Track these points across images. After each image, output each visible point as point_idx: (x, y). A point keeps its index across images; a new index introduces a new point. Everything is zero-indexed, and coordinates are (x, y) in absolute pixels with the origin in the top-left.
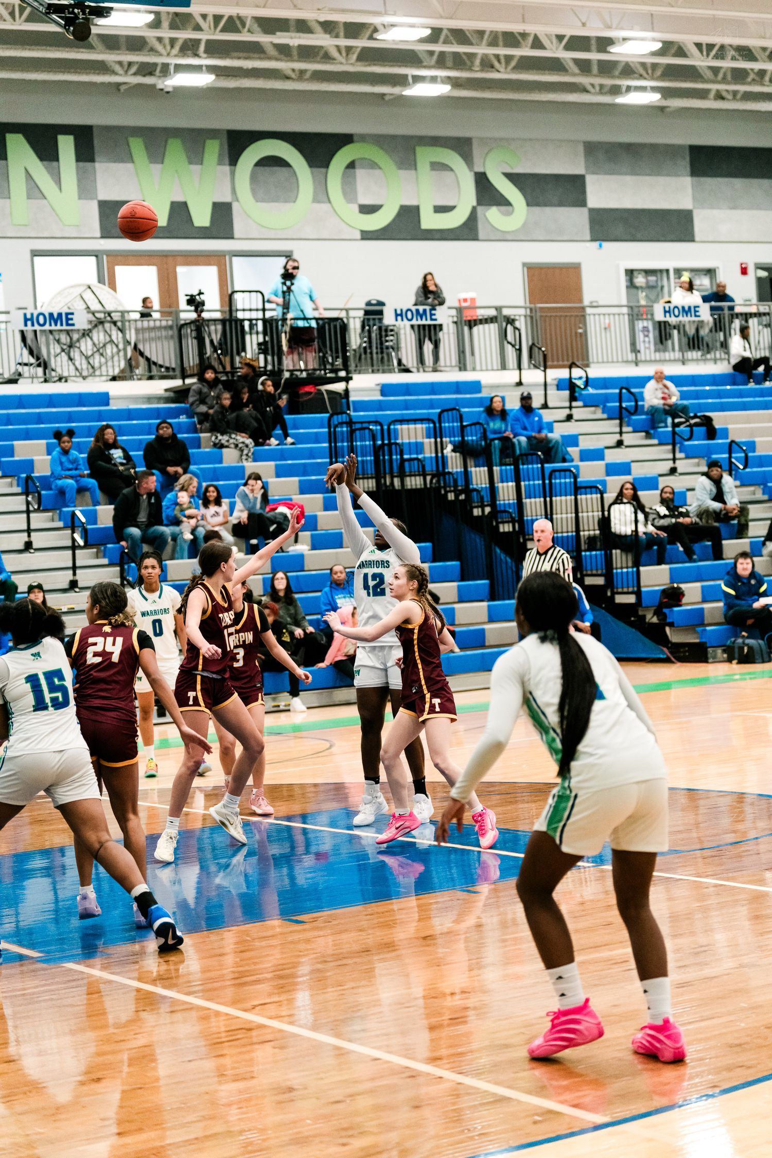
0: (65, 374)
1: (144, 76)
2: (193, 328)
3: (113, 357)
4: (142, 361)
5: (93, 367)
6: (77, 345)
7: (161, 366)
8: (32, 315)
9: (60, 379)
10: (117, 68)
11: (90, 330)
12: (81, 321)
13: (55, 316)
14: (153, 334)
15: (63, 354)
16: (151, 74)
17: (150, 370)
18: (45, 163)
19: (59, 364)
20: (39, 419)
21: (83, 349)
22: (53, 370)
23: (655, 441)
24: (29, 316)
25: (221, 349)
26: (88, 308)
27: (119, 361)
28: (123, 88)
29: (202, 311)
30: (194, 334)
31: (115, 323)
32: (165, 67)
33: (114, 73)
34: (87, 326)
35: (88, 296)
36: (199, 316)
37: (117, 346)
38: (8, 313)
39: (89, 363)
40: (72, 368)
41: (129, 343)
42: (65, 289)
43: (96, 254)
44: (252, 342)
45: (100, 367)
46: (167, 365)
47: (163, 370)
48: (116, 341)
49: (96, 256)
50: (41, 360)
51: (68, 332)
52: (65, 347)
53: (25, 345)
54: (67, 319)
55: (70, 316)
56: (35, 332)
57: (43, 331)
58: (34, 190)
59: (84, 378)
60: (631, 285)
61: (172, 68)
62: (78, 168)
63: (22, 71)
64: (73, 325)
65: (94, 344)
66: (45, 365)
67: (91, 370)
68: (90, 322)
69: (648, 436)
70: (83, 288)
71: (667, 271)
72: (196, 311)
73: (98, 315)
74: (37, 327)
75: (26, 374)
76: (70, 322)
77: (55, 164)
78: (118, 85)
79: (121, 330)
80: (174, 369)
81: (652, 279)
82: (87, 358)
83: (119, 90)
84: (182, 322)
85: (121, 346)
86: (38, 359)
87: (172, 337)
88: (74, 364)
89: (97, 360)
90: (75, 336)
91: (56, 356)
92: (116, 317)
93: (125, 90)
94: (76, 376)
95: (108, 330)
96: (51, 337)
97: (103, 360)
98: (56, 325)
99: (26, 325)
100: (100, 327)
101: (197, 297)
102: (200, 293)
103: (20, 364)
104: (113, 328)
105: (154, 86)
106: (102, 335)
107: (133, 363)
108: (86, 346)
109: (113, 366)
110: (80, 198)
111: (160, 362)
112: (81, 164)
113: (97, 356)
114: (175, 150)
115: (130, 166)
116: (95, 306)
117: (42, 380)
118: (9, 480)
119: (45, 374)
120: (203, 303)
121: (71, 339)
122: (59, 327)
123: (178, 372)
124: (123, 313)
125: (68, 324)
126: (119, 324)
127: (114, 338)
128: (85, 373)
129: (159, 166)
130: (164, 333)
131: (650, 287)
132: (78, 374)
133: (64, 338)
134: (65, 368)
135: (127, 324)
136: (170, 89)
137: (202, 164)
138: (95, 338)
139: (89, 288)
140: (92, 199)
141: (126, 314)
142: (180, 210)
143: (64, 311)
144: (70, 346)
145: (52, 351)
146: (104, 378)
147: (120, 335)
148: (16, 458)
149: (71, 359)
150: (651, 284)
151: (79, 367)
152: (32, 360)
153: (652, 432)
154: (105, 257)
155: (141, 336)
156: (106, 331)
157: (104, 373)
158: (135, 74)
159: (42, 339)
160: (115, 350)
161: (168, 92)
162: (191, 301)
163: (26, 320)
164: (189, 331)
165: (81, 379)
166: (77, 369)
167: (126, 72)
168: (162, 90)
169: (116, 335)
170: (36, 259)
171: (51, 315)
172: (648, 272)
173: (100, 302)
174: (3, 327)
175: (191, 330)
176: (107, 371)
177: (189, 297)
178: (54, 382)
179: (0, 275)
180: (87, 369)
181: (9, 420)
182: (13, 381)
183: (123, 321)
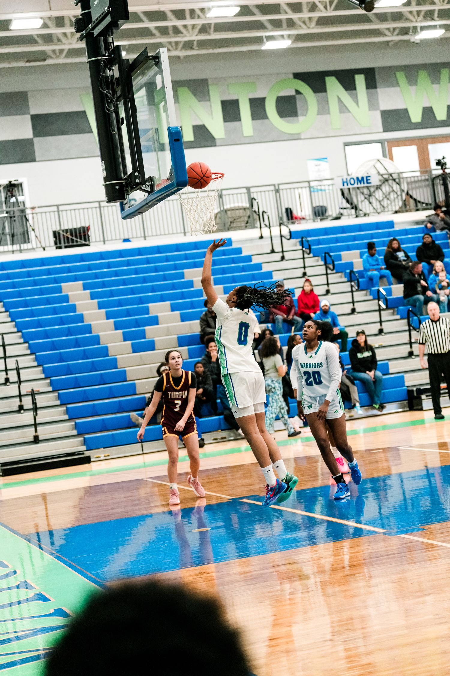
0: (368, 212)
1: (403, 35)
2: (440, 178)
3: (394, 200)
4: (412, 201)
5: (383, 207)
6: (374, 194)
7: (423, 203)
8: (347, 179)
9: (365, 215)
10: (387, 32)
11: (381, 185)
12: (375, 181)
13: (360, 179)
14: (417, 185)
15: (366, 200)
16: (407, 33)
17: (417, 206)
18: (349, 92)
19: (364, 206)
20: (355, 238)
21: (377, 196)
22: (361, 210)
24: (345, 180)
26: (378, 172)
27: (398, 202)
28: (390, 44)
29: (445, 168)
30: (441, 182)
31: (394, 180)
32: (415, 28)
33: (385, 35)
34: (378, 183)
35: (378, 165)
36: (444, 171)
37: (397, 193)
38: (332, 179)
39: (381, 204)
40: (371, 208)
41: (403, 191)
42: (365, 163)
43: (381, 142)
45: (387, 206)
46: (427, 202)
47: (424, 205)
48: (396, 191)
49: (381, 143)
50: (354, 205)
51: (368, 188)
52: (367, 196)
53: (344, 197)
54: (367, 180)
55: (368, 178)
56: (349, 189)
57: (353, 188)
58: (343, 108)
59: (379, 213)
61: (419, 29)
62: (367, 93)
63: (332, 40)
64: (370, 183)
65: (383, 193)
66: (356, 208)
67: (382, 209)
68: (380, 181)
70: (375, 161)
72: (442, 169)
73: (385, 176)
74: (350, 186)
75: (345, 214)
76: (369, 181)
77: (354, 92)
78: (388, 42)
79: (398, 184)
80: (430, 204)
82: (380, 201)
83: (388, 45)
84: (434, 176)
85: (399, 193)
86: (352, 204)
87: (428, 185)
88: (372, 206)
89: (385, 203)
90: (372, 190)
91: (362, 202)
92: (395, 176)
93: (393, 45)
94: (374, 213)
95: (391, 184)
96: (358, 191)
97: (389, 202)
98: (361, 183)
99: (343, 185)
100: (386, 183)
101: (442, 161)
102: (444, 158)
103: (341, 208)
104: (394, 183)
105: (409, 40)
106: (387, 187)
107: (407, 203)
108: (379, 194)
109: (395, 205)
110: (370, 110)
111: (422, 201)
112: (369, 90)
113: (385, 200)
114: (423, 76)
115: (397, 89)
116: (383, 171)
117: (355, 216)
118: (339, 274)
119: (356, 212)
120: (445, 164)
121: (370, 191)
122: (362, 185)
124: (399, 174)
125: (367, 183)
126: (397, 180)
127: (395, 189)
128: (379, 211)
129: (414, 87)
130: (423, 183)
132: (375, 211)
133: (366, 191)
134: (368, 209)
135: (402, 180)
136: (418, 41)
137: (439, 83)
138: (384, 190)
139: (379, 160)
140: (376, 110)
141: (401, 176)
142: (428, 112)
143: (365, 175)
144: (370, 196)
145: (359, 199)
146: (390, 213)
147: (398, 186)
148: (343, 262)
149: (370, 203)
151: (375, 207)
152: (349, 206)
154: (386, 143)
155: (410, 187)
156: (389, 185)
157: (390, 209)
158: (397, 35)
159: (353, 193)
160: (396, 196)
161: (417, 43)
162: (439, 163)
163: (344, 182)
164: (438, 181)
165: (377, 214)
166: (374, 209)
167: (392, 34)
168: (413, 42)
169: (396, 187)
170: (347, 147)
171: (358, 178)
173: (385, 169)
174: (331, 187)
175: (440, 180)
176: (392, 208)
177: (437, 161)
178: (362, 217)
179: (326, 158)
180: (380, 208)
181: (337, 240)
182: (338, 218)
183: (399, 179)
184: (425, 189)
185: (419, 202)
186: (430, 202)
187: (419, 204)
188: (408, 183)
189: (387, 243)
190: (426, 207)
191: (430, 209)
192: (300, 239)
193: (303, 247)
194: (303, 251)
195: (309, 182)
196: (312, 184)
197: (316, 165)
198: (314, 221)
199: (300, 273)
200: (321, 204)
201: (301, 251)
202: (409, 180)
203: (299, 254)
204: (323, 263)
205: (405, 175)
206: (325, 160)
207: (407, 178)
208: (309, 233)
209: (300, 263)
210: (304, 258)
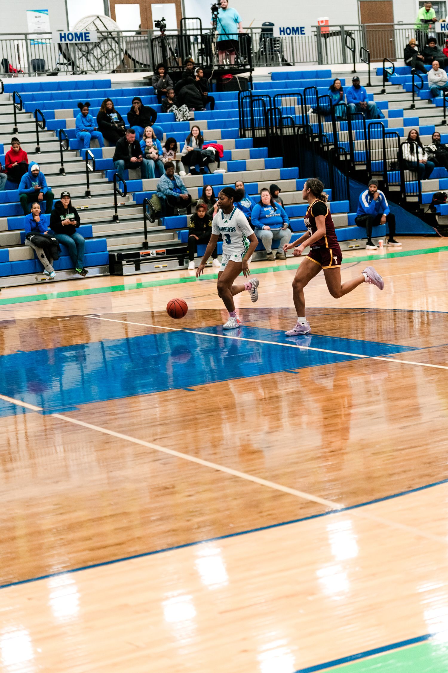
0: (85, 69)
3: (113, 59)
4: (130, 61)
5: (101, 65)
7: (141, 64)
8: (65, 34)
9: (82, 73)
11: (99, 43)
12: (94, 38)
14: (136, 45)
15: (84, 57)
17: (135, 67)
19: (81, 63)
20: (70, 96)
21: (95, 54)
22: (78, 67)
23: (434, 105)
24: (63, 35)
25: (176, 53)
26: (98, 29)
27: (117, 61)
29: (165, 30)
30: (160, 44)
31: (114, 38)
34: (97, 41)
35: (98, 22)
36: (163, 33)
37: (115, 52)
38: (51, 33)
39: (99, 62)
40: (89, 65)
41: (122, 50)
42: (84, 19)
44: (195, 50)
45: (106, 65)
46: (145, 63)
47: (143, 66)
48: (114, 49)
50: (71, 61)
51: (86, 44)
52: (85, 53)
53: (61, 53)
54: (86, 37)
55: (87, 35)
56: (67, 44)
59: (96, 72)
64: (89, 40)
65: (102, 51)
66: (73, 64)
67: (100, 67)
68: (99, 38)
69: (430, 102)
70: (94, 18)
71: (445, 2)
72: (161, 30)
73: (104, 34)
74: (68, 42)
75: (62, 70)
76: (87, 38)
79: (118, 43)
80: (149, 66)
82: (98, 59)
84: (154, 37)
85: (118, 52)
86: (69, 60)
87: (148, 46)
88: (90, 63)
89: (103, 61)
90: (91, 47)
91: (79, 59)
92: (114, 34)
94: (91, 71)
95: (110, 43)
96: (76, 47)
97: (107, 61)
98: (79, 40)
99: (61, 40)
100: (105, 41)
101: (162, 22)
102: (163, 20)
103: (58, 64)
104: (113, 41)
106: (106, 45)
107: (125, 61)
108: (97, 52)
109: (113, 64)
111: (141, 61)
113: (103, 58)
116: (102, 29)
117: (72, 73)
118: (52, 132)
119: (73, 69)
120: (165, 26)
121: (88, 48)
122: (81, 41)
123: (151, 68)
124: (118, 32)
125: (86, 40)
126: (116, 39)
127: (113, 47)
128: (97, 69)
130: (143, 44)
132: (92, 69)
133: (84, 48)
134: (85, 66)
135: (121, 39)
138: (102, 48)
139: (98, 17)
141: (120, 33)
143: (84, 31)
144: (88, 53)
145: (77, 56)
146: (108, 72)
147: (117, 45)
148: (56, 120)
149: (88, 60)
151: (93, 65)
152: (66, 61)
155: (129, 46)
156: (108, 43)
157: (108, 69)
159: (71, 49)
160: (114, 54)
162: (158, 24)
163: (61, 37)
164: (157, 42)
165: (94, 72)
166: (92, 66)
169: (114, 46)
171: (76, 34)
173: (105, 26)
174: (48, 41)
175: (159, 42)
176: (110, 67)
177: (156, 22)
178: (79, 74)
179: (47, 10)
180: (98, 66)
181: (52, 97)
182: (54, 74)
183: (118, 37)
184: (144, 50)
185: (138, 62)
186: (149, 64)
187: (137, 64)
188: (127, 43)
189: (101, 103)
190: (144, 68)
191: (148, 71)
192: (12, 94)
193: (14, 102)
194: (15, 107)
195: (26, 34)
196: (30, 37)
197: (36, 17)
198: (30, 76)
199: (10, 128)
200: (38, 58)
201: (13, 106)
202: (128, 39)
203: (11, 109)
204: (34, 120)
205: (124, 34)
206: (46, 12)
207: (126, 37)
208: (23, 87)
209: (11, 119)
210: (15, 113)
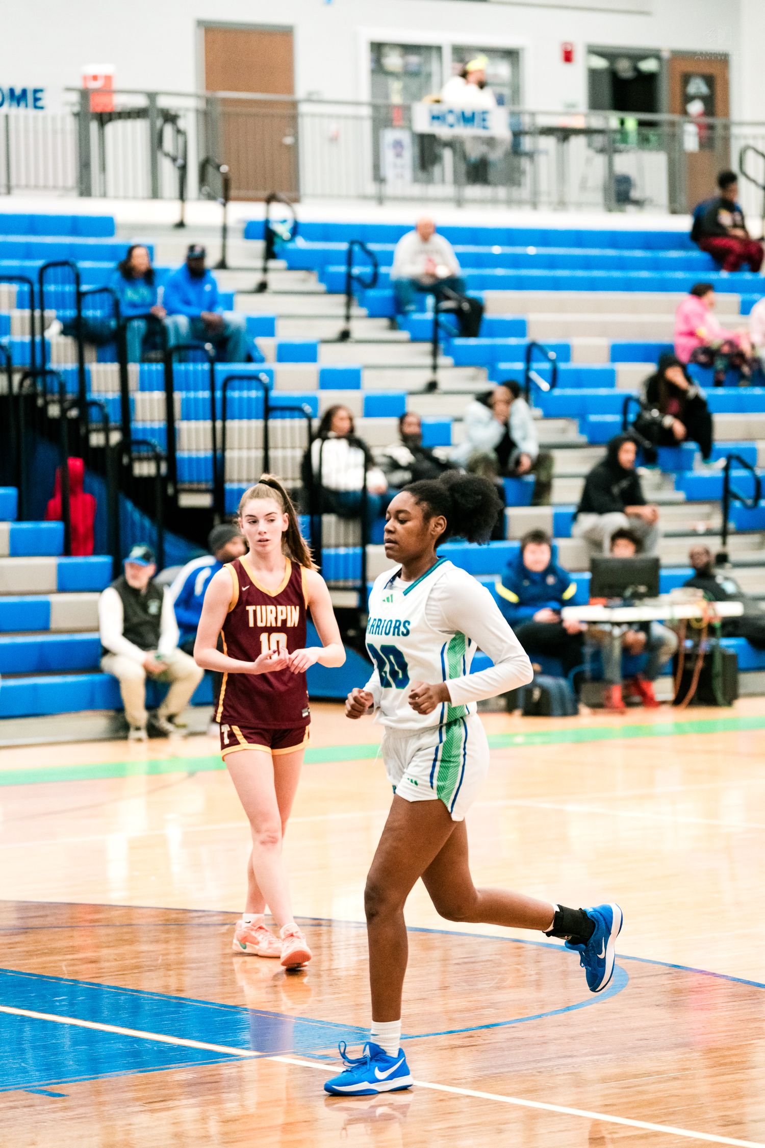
23: (404, 335)
60: (378, 68)
69: (393, 325)
71: (439, 49)
81: (414, 59)
131: (410, 74)
150: (413, 68)
153: (400, 319)
172: (408, 49)
